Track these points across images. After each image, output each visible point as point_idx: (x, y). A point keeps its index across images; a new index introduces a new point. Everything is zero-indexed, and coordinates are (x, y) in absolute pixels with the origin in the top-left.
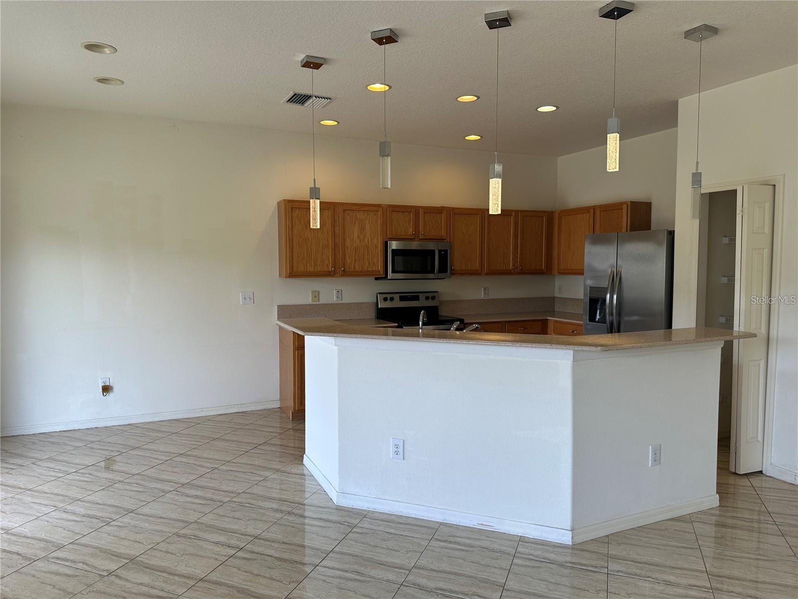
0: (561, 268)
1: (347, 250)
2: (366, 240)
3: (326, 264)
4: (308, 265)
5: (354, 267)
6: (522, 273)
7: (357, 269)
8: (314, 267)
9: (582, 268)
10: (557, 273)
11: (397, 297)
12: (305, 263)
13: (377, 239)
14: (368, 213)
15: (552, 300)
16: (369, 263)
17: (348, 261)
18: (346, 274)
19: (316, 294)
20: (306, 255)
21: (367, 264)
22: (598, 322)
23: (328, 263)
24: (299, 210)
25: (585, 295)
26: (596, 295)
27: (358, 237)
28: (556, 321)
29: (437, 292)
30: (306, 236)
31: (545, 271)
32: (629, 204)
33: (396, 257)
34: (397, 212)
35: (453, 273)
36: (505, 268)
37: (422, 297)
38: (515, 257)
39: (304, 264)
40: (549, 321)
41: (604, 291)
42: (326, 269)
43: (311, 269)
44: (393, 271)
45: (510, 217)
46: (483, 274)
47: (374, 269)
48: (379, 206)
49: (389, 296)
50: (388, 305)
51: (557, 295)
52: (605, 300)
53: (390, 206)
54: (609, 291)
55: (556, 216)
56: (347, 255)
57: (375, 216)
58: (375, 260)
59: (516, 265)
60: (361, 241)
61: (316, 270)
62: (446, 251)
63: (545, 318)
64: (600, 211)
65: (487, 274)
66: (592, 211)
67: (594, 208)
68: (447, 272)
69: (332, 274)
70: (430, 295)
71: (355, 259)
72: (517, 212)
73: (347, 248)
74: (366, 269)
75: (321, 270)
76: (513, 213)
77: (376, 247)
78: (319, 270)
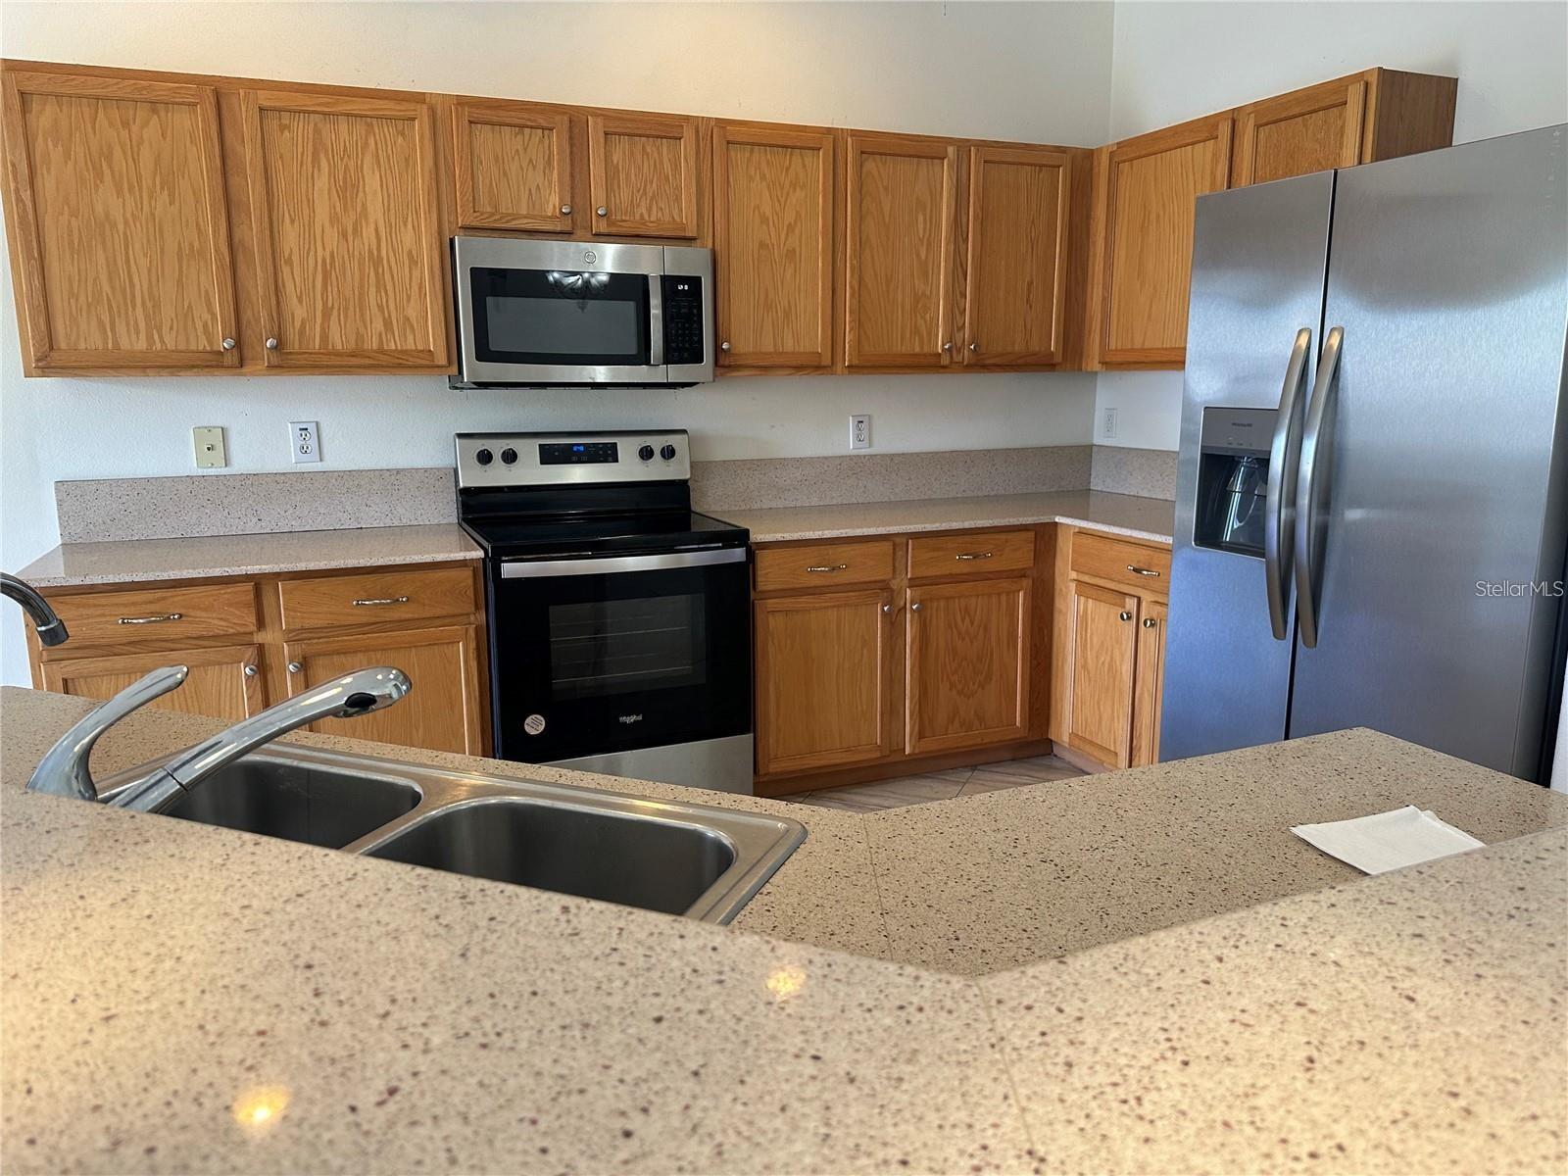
0: (1113, 346)
1: (286, 270)
2: (368, 233)
3: (199, 325)
4: (121, 328)
5: (325, 337)
6: (981, 364)
7: (337, 341)
8: (150, 338)
9: (1182, 346)
10: (1097, 367)
11: (529, 451)
12: (106, 319)
13: (416, 229)
14: (370, 125)
15: (1083, 455)
16: (388, 324)
17: (297, 311)
18: (287, 360)
19: (217, 442)
20: (106, 288)
21: (379, 325)
22: (1232, 547)
23: (207, 316)
24: (60, 105)
25: (1185, 437)
26: (1227, 443)
27: (334, 219)
28: (1082, 532)
29: (684, 432)
30: (99, 209)
31: (1058, 359)
32: (1374, 80)
33: (490, 300)
34: (493, 124)
35: (726, 365)
36: (917, 350)
37: (627, 448)
38: (954, 310)
39: (100, 322)
40: (1059, 531)
41: (1265, 420)
42: (203, 344)
43: (135, 342)
44: (484, 353)
45: (938, 161)
46: (839, 366)
47: (410, 345)
48: (419, 98)
49: (497, 448)
50: (499, 476)
51: (1098, 439)
52: (1264, 462)
53: (462, 101)
54: (1287, 421)
55: (1103, 166)
56: (289, 285)
57: (400, 139)
58: (412, 312)
59: (959, 337)
60: (345, 236)
61: (158, 346)
62: (695, 282)
63: (1045, 519)
64: (1258, 127)
65: (853, 369)
66: (1225, 130)
67: (1233, 118)
68: (698, 358)
69: (228, 360)
70: (657, 443)
71: (325, 304)
72: (964, 146)
73: (289, 262)
74: (375, 347)
75: (182, 347)
76: (950, 150)
77: (413, 262)
78: (171, 346)
